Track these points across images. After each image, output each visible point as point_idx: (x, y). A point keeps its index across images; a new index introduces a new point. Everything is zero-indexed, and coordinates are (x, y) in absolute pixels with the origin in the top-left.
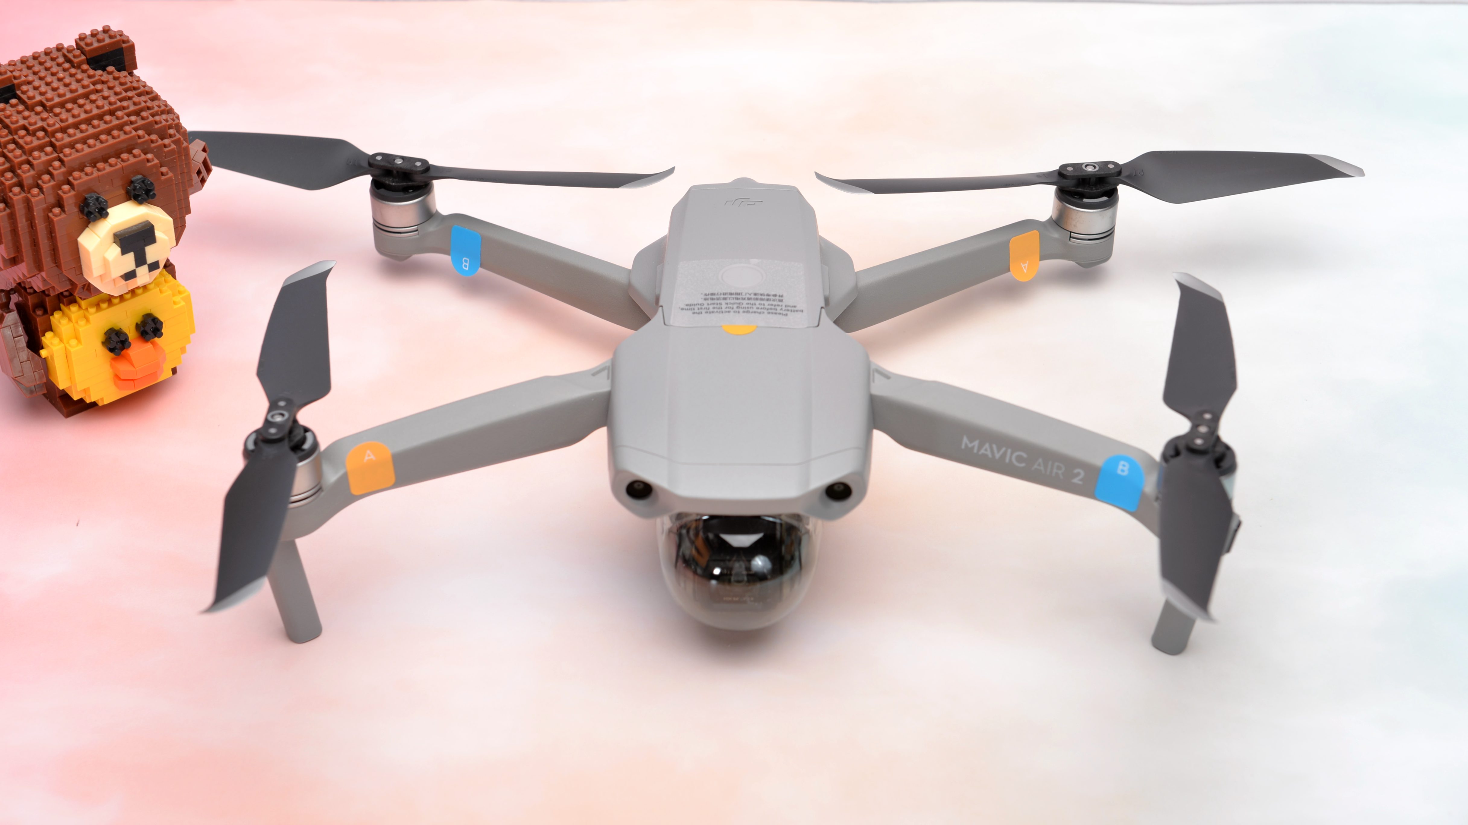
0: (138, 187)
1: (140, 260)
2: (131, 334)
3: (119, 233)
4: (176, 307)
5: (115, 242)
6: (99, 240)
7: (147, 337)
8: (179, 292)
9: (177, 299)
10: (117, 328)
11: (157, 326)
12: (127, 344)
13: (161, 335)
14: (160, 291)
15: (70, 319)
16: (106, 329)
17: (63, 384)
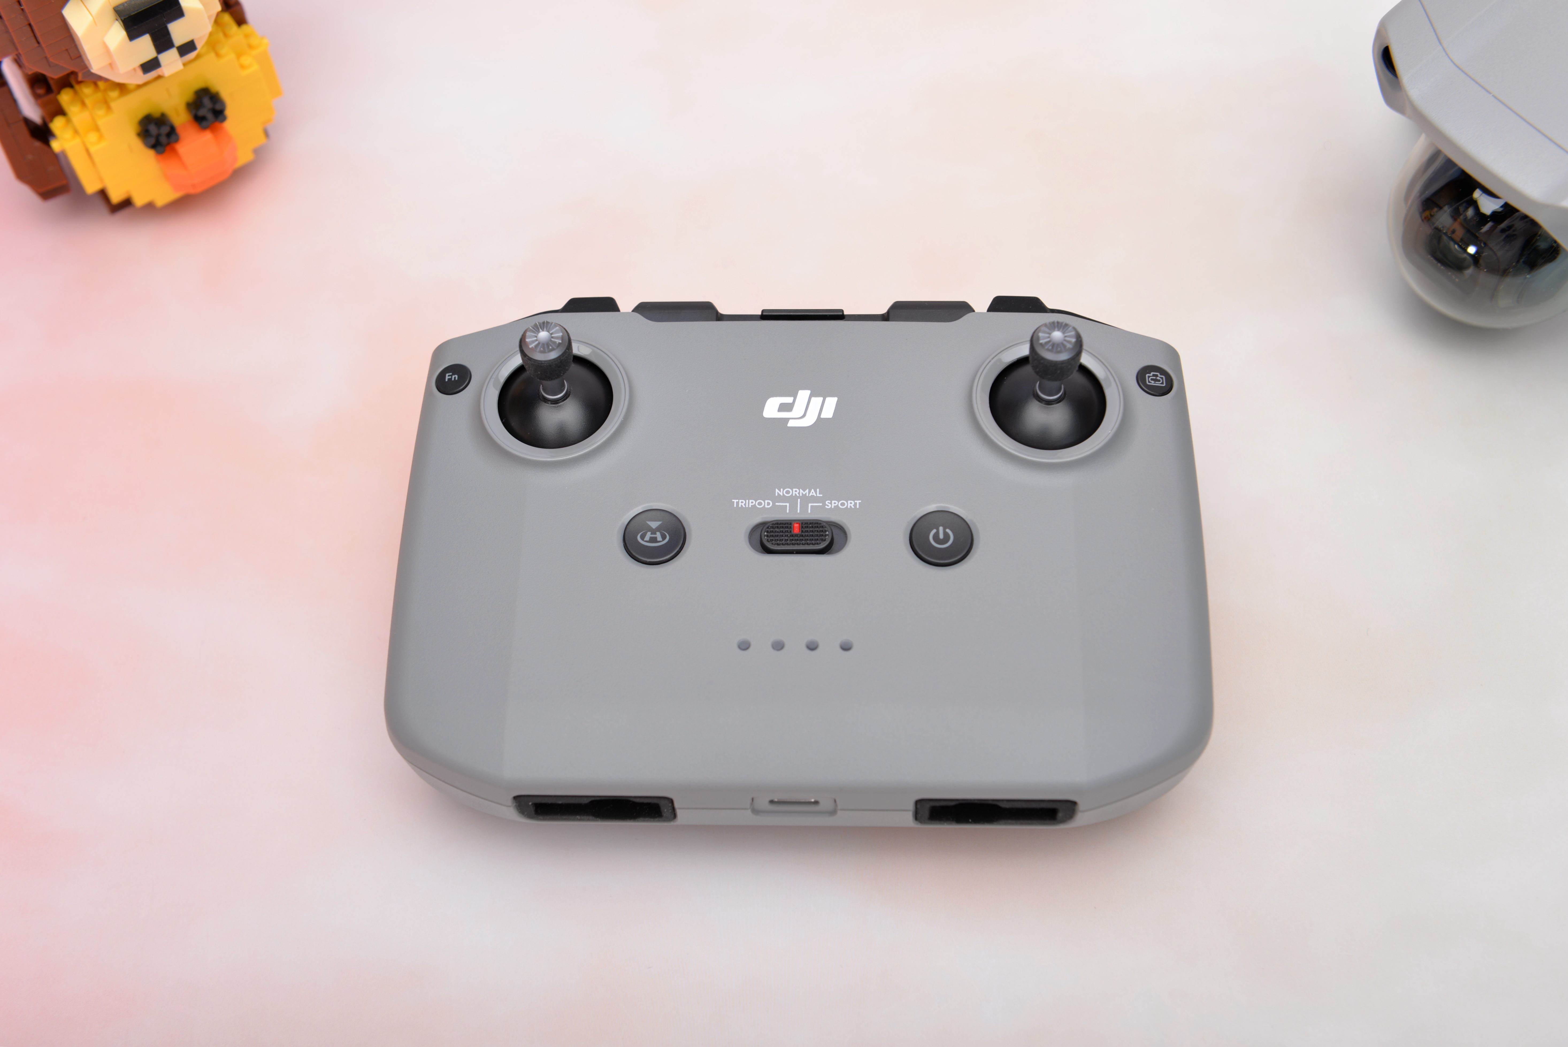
5: (117, 20)
6: (92, 18)
7: (204, 123)
8: (250, 47)
9: (246, 60)
10: (156, 114)
11: (218, 107)
12: (173, 137)
13: (224, 119)
14: (218, 55)
15: (83, 104)
16: (141, 115)
17: (91, 187)
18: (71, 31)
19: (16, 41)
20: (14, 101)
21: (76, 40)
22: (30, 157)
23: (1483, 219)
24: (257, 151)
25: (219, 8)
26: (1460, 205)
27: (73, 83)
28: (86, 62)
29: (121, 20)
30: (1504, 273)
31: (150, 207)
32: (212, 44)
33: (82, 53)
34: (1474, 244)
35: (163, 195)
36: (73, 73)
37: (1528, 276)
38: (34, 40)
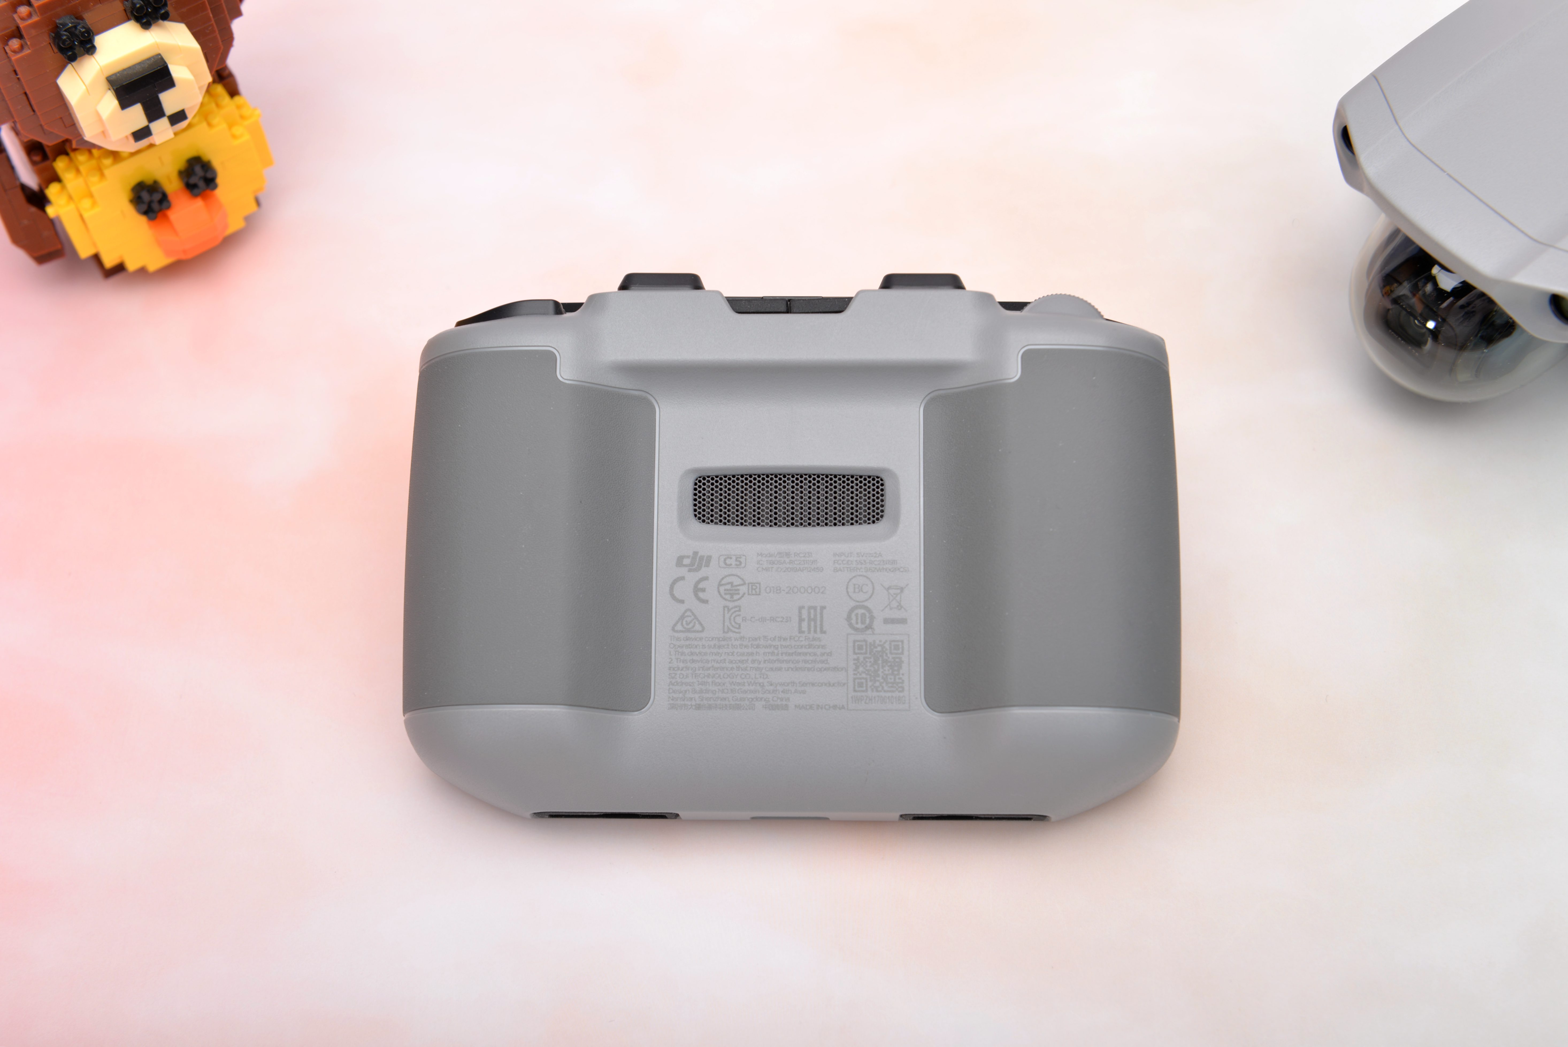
0: (138, 6)
1: (154, 111)
2: (172, 185)
3: (114, 77)
4: (236, 142)
5: (109, 89)
6: (85, 88)
7: (196, 191)
8: (242, 117)
9: (238, 130)
10: (149, 181)
11: (209, 175)
12: (165, 204)
13: (215, 186)
14: (210, 125)
15: (78, 171)
16: (134, 182)
17: (84, 251)
18: (66, 100)
19: (12, 109)
20: (12, 168)
21: (70, 108)
22: (26, 222)
23: (1441, 294)
24: (248, 219)
25: (209, 78)
26: (1419, 281)
27: (69, 150)
28: (80, 130)
29: (114, 89)
30: (1462, 347)
31: (142, 271)
32: (204, 114)
33: (76, 122)
34: (1433, 320)
35: (156, 260)
36: (67, 141)
37: (1485, 350)
38: (29, 108)
